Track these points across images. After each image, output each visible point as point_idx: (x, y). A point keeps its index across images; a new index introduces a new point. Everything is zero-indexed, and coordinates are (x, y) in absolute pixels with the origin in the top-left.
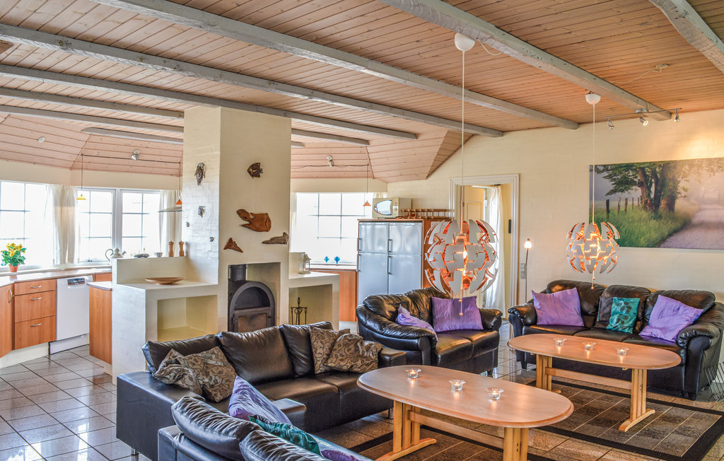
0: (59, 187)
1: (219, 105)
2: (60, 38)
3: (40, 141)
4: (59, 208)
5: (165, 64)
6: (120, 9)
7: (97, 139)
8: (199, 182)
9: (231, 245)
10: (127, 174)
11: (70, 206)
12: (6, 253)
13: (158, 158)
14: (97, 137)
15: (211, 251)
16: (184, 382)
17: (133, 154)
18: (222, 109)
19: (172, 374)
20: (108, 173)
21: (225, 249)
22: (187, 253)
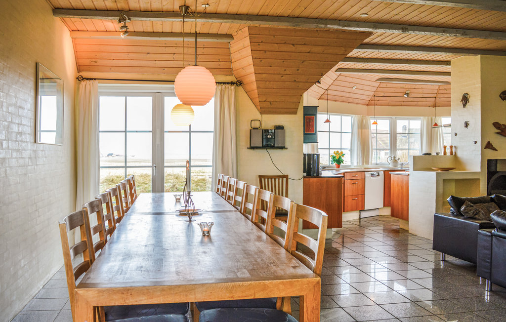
0: (360, 116)
1: (479, 54)
2: (402, 26)
3: (354, 89)
4: (360, 130)
5: (457, 32)
6: (424, 5)
7: (384, 85)
8: (464, 106)
9: (489, 146)
10: (401, 107)
11: (366, 129)
12: (334, 157)
13: (421, 95)
14: (384, 84)
15: (475, 150)
16: (479, 216)
17: (405, 94)
18: (481, 57)
19: (472, 211)
20: (389, 107)
21: (485, 148)
22: (455, 153)
